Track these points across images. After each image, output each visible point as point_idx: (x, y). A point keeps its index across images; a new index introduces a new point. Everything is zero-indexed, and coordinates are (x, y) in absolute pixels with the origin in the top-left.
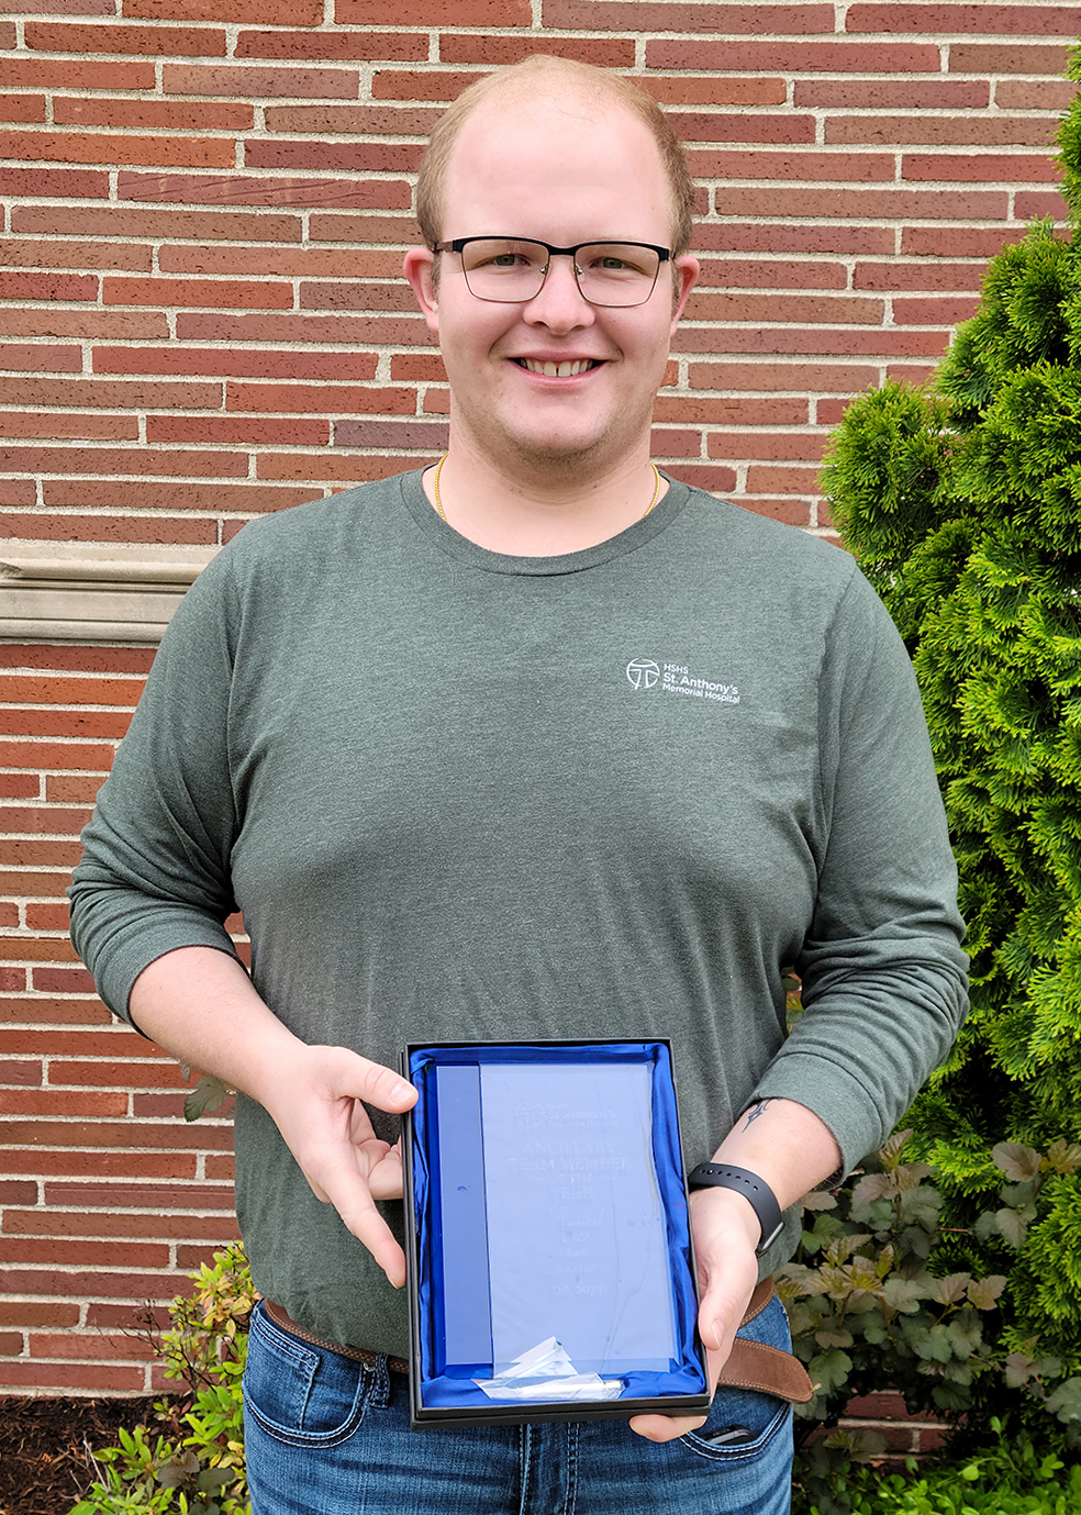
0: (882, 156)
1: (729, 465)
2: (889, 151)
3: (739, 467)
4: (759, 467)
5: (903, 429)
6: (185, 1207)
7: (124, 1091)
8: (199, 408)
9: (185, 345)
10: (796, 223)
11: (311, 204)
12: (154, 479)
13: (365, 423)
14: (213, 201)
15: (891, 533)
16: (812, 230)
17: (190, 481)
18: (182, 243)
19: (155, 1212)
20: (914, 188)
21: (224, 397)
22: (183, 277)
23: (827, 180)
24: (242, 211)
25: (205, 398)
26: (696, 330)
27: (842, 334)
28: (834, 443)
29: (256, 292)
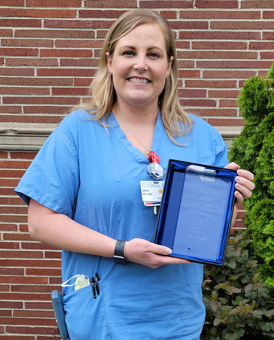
0: (257, 12)
1: (214, 99)
2: (259, 10)
3: (217, 100)
4: (223, 100)
5: (259, 88)
7: (46, 276)
8: (67, 85)
9: (63, 68)
10: (233, 31)
11: (97, 27)
12: (54, 105)
14: (70, 27)
15: (256, 117)
16: (237, 33)
17: (64, 106)
18: (62, 39)
20: (266, 20)
21: (73, 82)
22: (62, 48)
23: (242, 19)
24: (78, 30)
25: (68, 82)
26: (205, 61)
27: (246, 62)
28: (241, 92)
29: (82, 52)
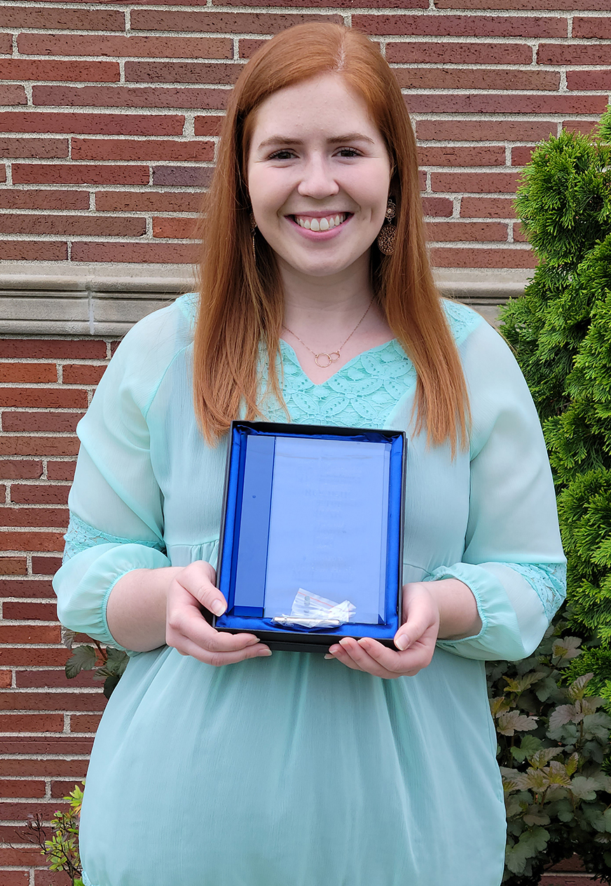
1: (447, 197)
3: (455, 198)
4: (469, 197)
5: (577, 167)
6: (57, 753)
7: (8, 669)
8: (52, 158)
9: (39, 110)
10: (494, 14)
11: (131, 2)
12: (19, 212)
13: (175, 167)
15: (569, 243)
16: (506, 19)
17: (46, 213)
18: (35, 32)
19: (34, 757)
21: (70, 149)
22: (36, 58)
24: (79, 7)
25: (54, 150)
26: (421, 96)
27: (529, 97)
28: (525, 178)
29: (92, 69)
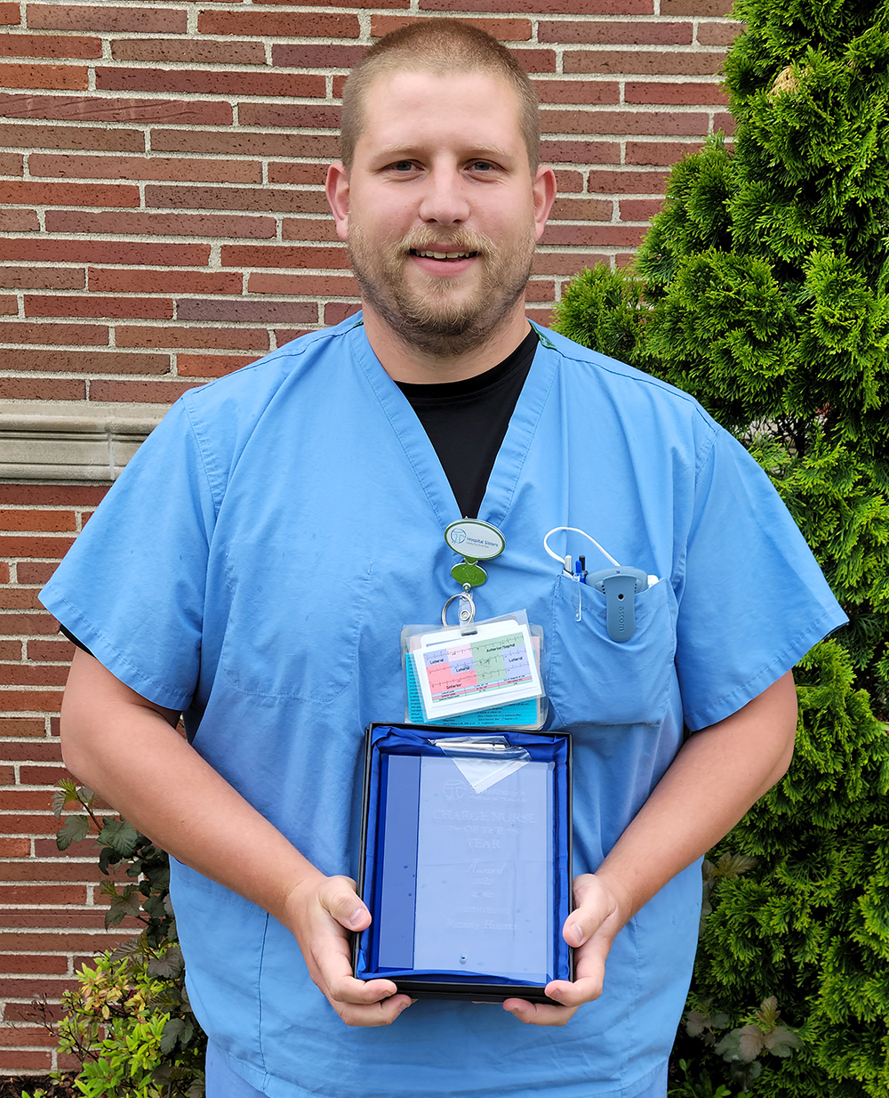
0: (609, 84)
2: (614, 80)
5: (607, 302)
6: (79, 927)
7: (27, 837)
8: (67, 289)
9: (53, 237)
11: (150, 121)
12: (32, 347)
13: (202, 301)
14: (71, 118)
16: (555, 144)
17: (62, 348)
18: (48, 152)
19: (55, 931)
20: (634, 109)
21: (87, 280)
22: (49, 180)
23: (566, 103)
24: (95, 126)
25: (71, 280)
27: (579, 228)
29: (109, 193)
